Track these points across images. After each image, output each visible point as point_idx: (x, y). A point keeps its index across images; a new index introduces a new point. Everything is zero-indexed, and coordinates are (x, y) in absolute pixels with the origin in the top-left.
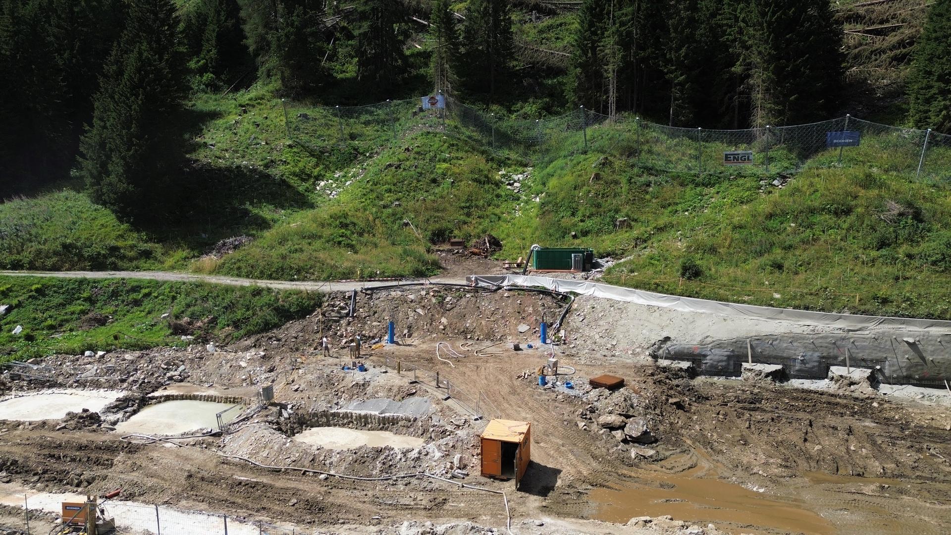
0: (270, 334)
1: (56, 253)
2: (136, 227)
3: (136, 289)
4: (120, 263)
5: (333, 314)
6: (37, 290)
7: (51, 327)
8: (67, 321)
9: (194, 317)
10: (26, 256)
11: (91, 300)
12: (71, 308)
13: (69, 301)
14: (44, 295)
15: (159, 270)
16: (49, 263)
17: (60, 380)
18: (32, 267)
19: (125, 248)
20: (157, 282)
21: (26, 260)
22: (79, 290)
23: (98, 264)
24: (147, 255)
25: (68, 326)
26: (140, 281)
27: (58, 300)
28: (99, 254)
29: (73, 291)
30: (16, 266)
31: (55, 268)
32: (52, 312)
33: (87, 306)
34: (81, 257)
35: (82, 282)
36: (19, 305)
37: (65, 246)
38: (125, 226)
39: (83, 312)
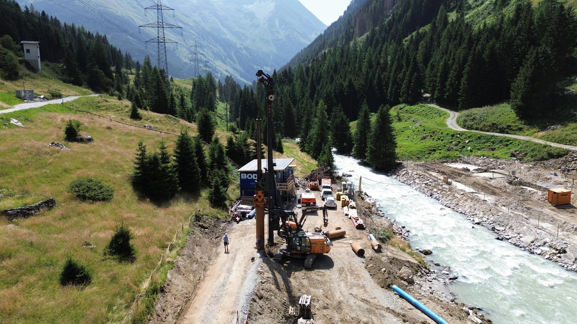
0: (542, 162)
1: (490, 126)
2: (521, 119)
3: (508, 141)
4: (509, 131)
5: (570, 159)
6: (479, 137)
7: (479, 149)
8: (484, 148)
9: (520, 152)
10: (480, 126)
11: (493, 143)
12: (486, 144)
13: (487, 142)
14: (480, 139)
15: (522, 135)
16: (486, 129)
17: (471, 162)
18: (481, 130)
19: (513, 126)
20: (516, 139)
21: (480, 128)
22: (491, 139)
23: (502, 131)
24: (520, 129)
25: (483, 149)
26: (511, 138)
27: (484, 141)
28: (503, 127)
29: (488, 139)
30: (477, 129)
31: (488, 131)
32: (481, 145)
33: (491, 144)
34: (497, 128)
35: (492, 136)
36: (472, 141)
37: (493, 124)
38: (517, 118)
39: (489, 146)
